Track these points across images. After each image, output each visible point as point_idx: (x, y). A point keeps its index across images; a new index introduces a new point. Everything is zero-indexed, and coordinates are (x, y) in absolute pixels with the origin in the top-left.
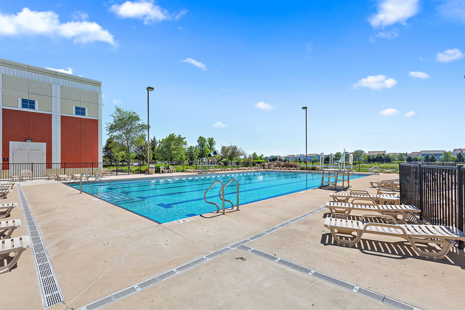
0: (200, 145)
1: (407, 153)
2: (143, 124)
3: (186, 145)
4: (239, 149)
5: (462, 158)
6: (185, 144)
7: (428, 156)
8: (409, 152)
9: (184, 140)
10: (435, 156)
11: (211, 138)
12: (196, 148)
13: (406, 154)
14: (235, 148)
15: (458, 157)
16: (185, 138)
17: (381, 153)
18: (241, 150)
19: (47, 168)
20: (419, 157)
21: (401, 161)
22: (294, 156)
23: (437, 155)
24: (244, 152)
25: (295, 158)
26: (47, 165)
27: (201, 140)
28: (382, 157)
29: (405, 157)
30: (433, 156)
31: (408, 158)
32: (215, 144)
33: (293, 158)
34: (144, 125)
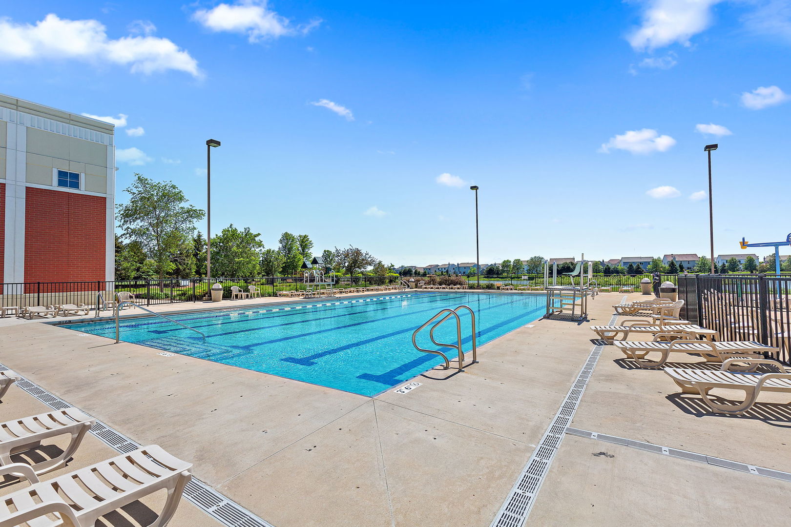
0: (284, 247)
1: (603, 261)
2: (190, 207)
3: (262, 248)
4: (364, 255)
5: (676, 268)
6: (260, 244)
7: (631, 266)
8: (606, 260)
9: (257, 239)
10: (640, 266)
11: (304, 235)
12: (278, 253)
13: (602, 263)
14: (358, 252)
15: (670, 266)
16: (259, 234)
17: (568, 261)
18: (368, 256)
19: (25, 293)
20: (619, 267)
21: (597, 273)
22: (438, 266)
23: (643, 264)
24: (374, 259)
25: (440, 269)
26: (25, 287)
27: (287, 239)
28: (569, 267)
29: (601, 267)
30: (638, 265)
31: (606, 269)
32: (311, 246)
33: (437, 270)
34: (192, 210)
